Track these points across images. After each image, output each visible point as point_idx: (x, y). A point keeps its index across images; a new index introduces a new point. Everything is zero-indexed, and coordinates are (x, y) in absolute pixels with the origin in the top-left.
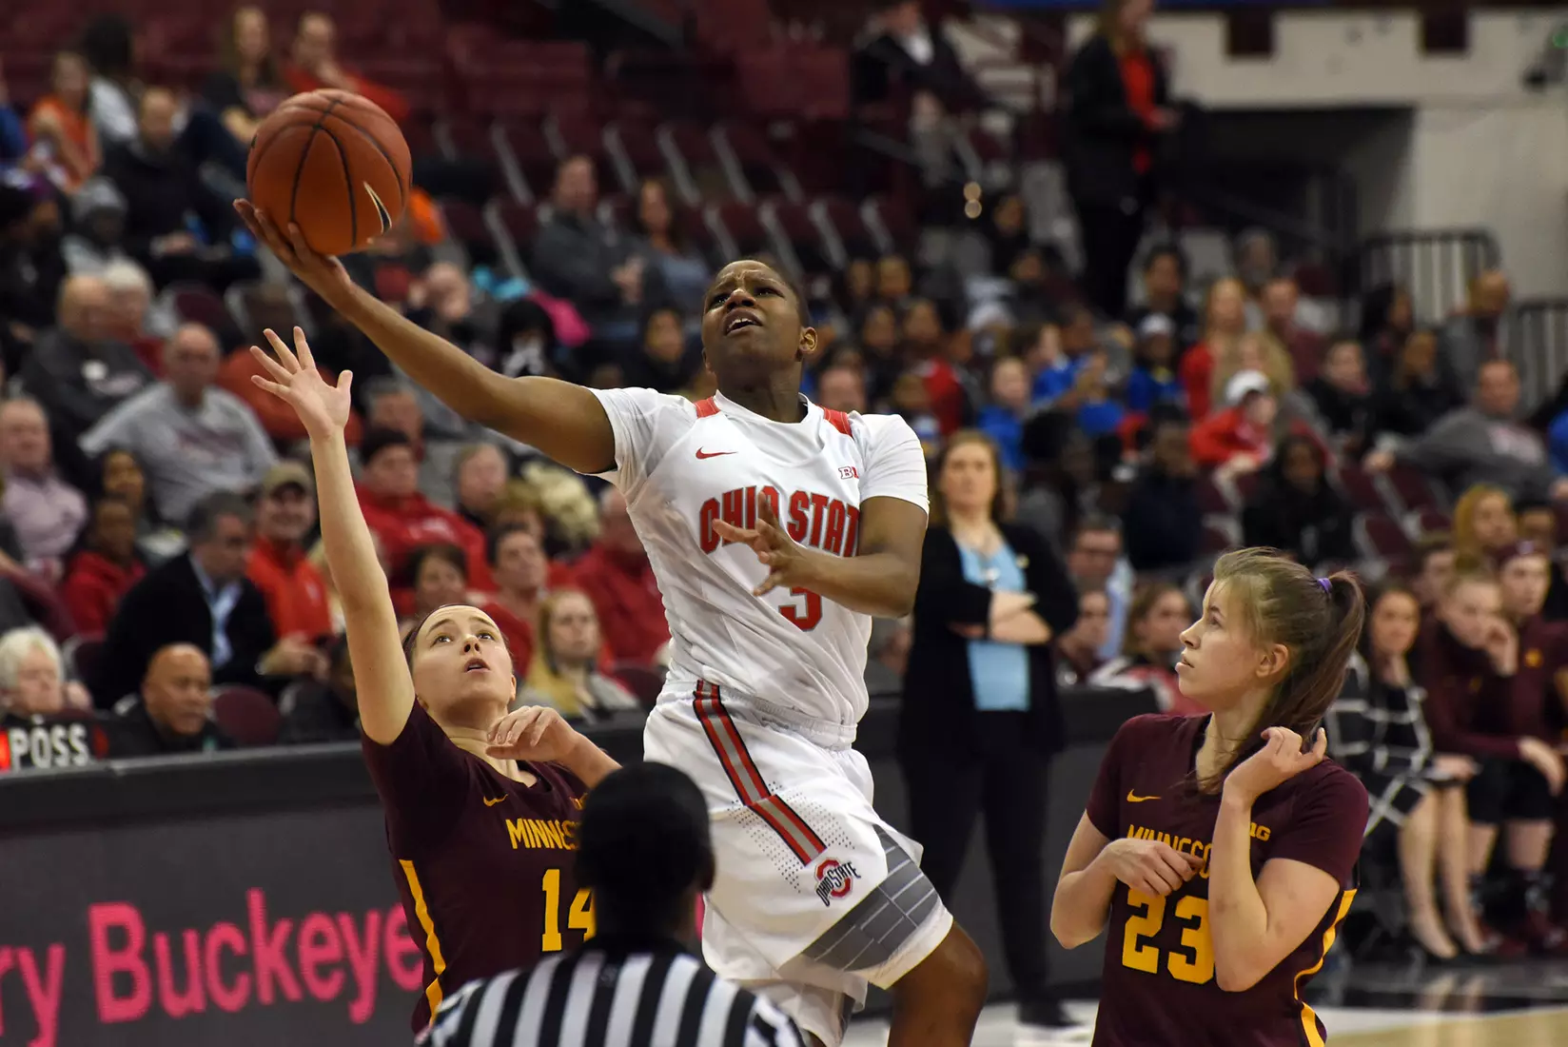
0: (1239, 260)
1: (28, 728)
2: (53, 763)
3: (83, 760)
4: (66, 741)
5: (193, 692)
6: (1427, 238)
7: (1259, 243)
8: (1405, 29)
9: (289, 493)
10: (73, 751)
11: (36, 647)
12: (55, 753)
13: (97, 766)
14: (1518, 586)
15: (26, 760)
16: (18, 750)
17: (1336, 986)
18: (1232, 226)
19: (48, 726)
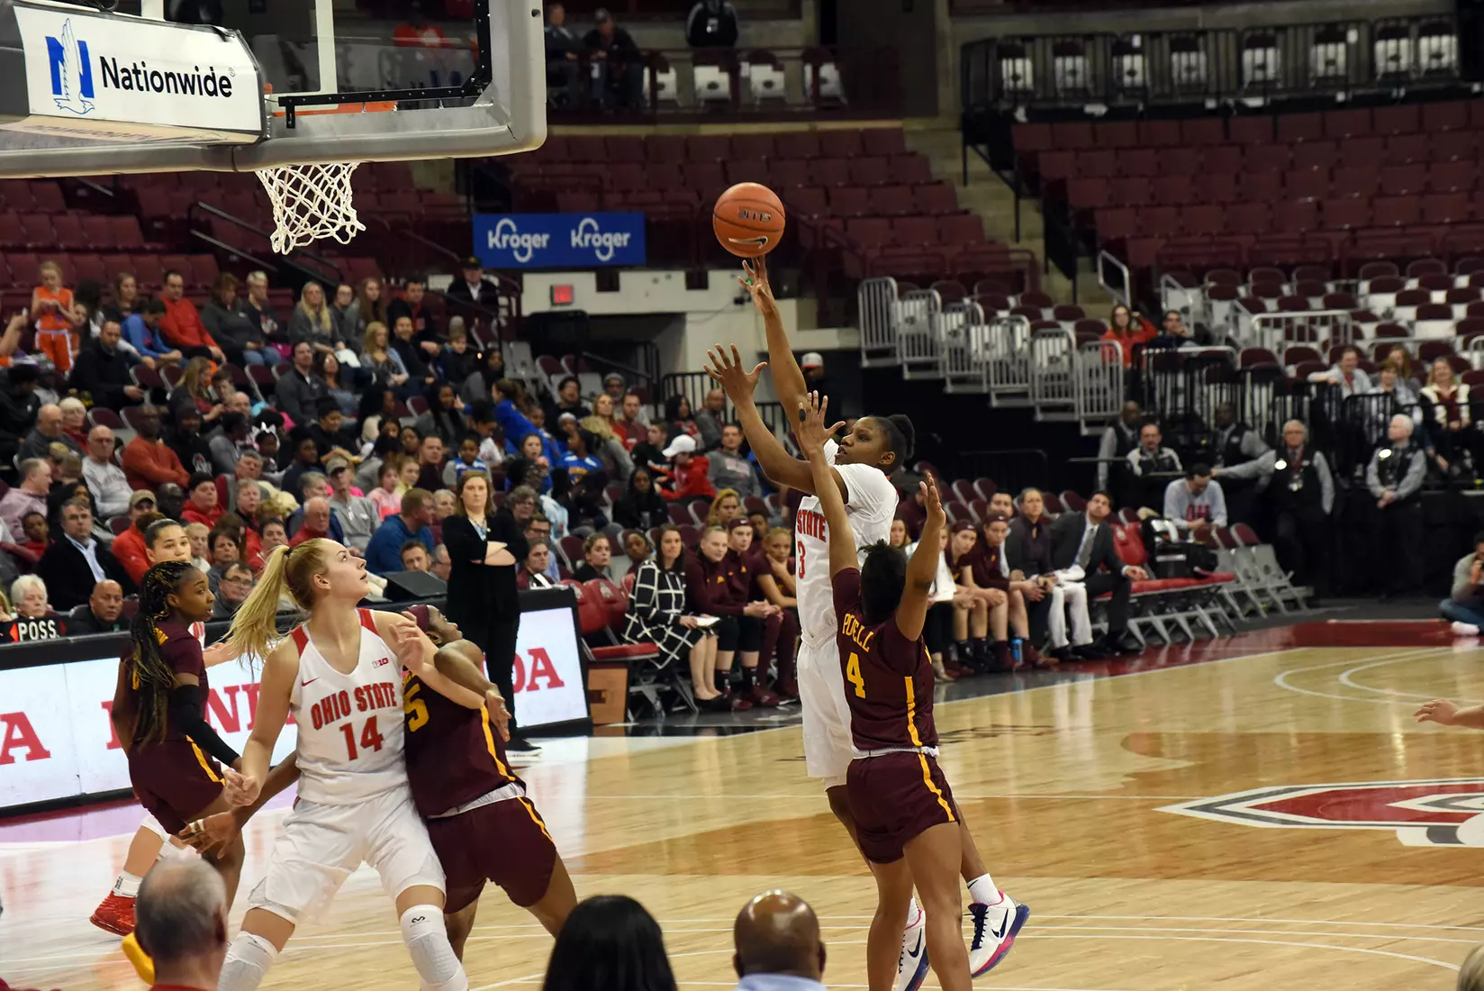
0: (607, 387)
1: (27, 622)
2: (40, 638)
3: (54, 637)
4: (46, 628)
5: (113, 602)
6: (693, 375)
7: (614, 377)
8: (679, 277)
9: (144, 505)
10: (49, 632)
11: (34, 584)
12: (41, 633)
13: (61, 639)
14: (739, 539)
15: (27, 637)
16: (22, 632)
17: (659, 726)
18: (603, 370)
19: (37, 621)
